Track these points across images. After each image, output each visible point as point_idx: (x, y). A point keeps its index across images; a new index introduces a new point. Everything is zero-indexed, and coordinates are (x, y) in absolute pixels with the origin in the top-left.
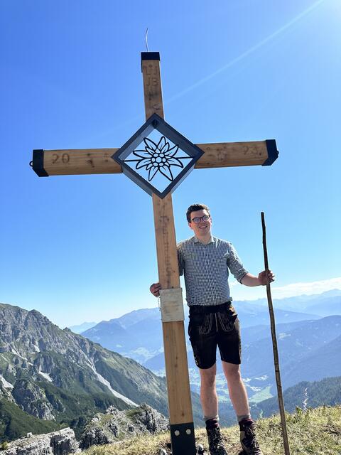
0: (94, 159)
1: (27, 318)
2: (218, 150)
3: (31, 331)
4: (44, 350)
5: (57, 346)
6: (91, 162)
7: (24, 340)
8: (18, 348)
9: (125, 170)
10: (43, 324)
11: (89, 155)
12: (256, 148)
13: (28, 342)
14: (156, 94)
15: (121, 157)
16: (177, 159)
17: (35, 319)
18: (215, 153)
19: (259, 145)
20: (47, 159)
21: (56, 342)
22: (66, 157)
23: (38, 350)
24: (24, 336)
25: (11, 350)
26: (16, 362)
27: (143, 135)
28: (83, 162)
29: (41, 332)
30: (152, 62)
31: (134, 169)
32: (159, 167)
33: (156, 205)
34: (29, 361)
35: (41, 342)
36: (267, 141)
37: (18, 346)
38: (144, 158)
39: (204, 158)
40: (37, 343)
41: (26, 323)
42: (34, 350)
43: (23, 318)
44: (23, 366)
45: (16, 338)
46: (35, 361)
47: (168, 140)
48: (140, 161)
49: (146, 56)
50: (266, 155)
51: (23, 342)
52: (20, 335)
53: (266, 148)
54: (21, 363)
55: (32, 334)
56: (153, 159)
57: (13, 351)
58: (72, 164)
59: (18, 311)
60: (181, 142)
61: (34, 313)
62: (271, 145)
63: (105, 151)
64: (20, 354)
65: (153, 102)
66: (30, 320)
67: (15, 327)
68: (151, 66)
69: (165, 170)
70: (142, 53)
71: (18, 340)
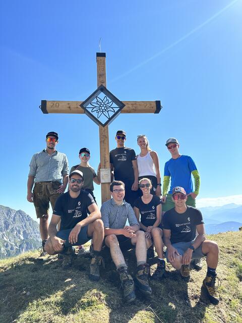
0: (71, 106)
1: (15, 216)
2: (132, 105)
3: (18, 224)
4: (27, 238)
5: (36, 236)
6: (70, 107)
7: (12, 231)
8: (9, 236)
9: (86, 112)
10: (26, 220)
11: (68, 104)
12: (151, 105)
13: (16, 232)
14: (103, 75)
15: (84, 106)
16: (112, 108)
17: (21, 217)
18: (130, 106)
19: (152, 103)
20: (48, 105)
21: (35, 233)
22: (57, 104)
23: (22, 238)
24: (12, 228)
25: (3, 238)
26: (7, 246)
27: (95, 95)
28: (65, 107)
29: (25, 226)
30: (102, 58)
31: (91, 112)
32: (103, 111)
33: (100, 130)
34: (16, 246)
35: (24, 232)
36: (156, 101)
37: (8, 235)
38: (96, 107)
39: (125, 108)
40: (22, 234)
41: (14, 219)
42: (20, 238)
43: (13, 216)
44: (12, 248)
45: (7, 229)
46: (20, 246)
47: (108, 98)
48: (94, 108)
49: (99, 55)
50: (155, 108)
51: (12, 232)
52: (10, 227)
53: (155, 105)
54: (10, 247)
55: (19, 227)
56: (100, 108)
57: (5, 238)
58: (60, 108)
59: (9, 210)
60: (115, 100)
61: (20, 212)
62: (158, 103)
63: (77, 102)
64: (10, 240)
65: (101, 79)
66: (17, 217)
67: (6, 221)
68: (101, 60)
69: (106, 113)
70: (97, 53)
71: (9, 231)
